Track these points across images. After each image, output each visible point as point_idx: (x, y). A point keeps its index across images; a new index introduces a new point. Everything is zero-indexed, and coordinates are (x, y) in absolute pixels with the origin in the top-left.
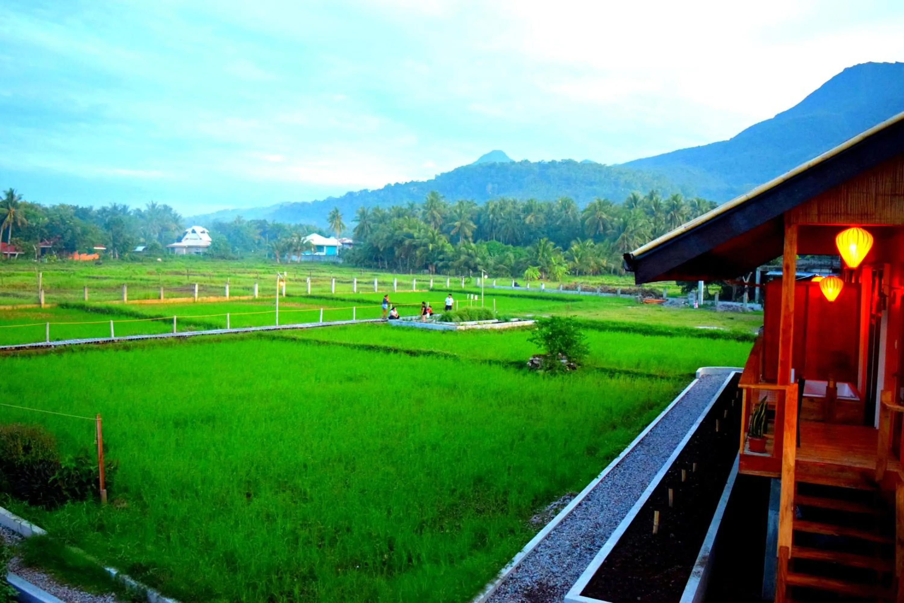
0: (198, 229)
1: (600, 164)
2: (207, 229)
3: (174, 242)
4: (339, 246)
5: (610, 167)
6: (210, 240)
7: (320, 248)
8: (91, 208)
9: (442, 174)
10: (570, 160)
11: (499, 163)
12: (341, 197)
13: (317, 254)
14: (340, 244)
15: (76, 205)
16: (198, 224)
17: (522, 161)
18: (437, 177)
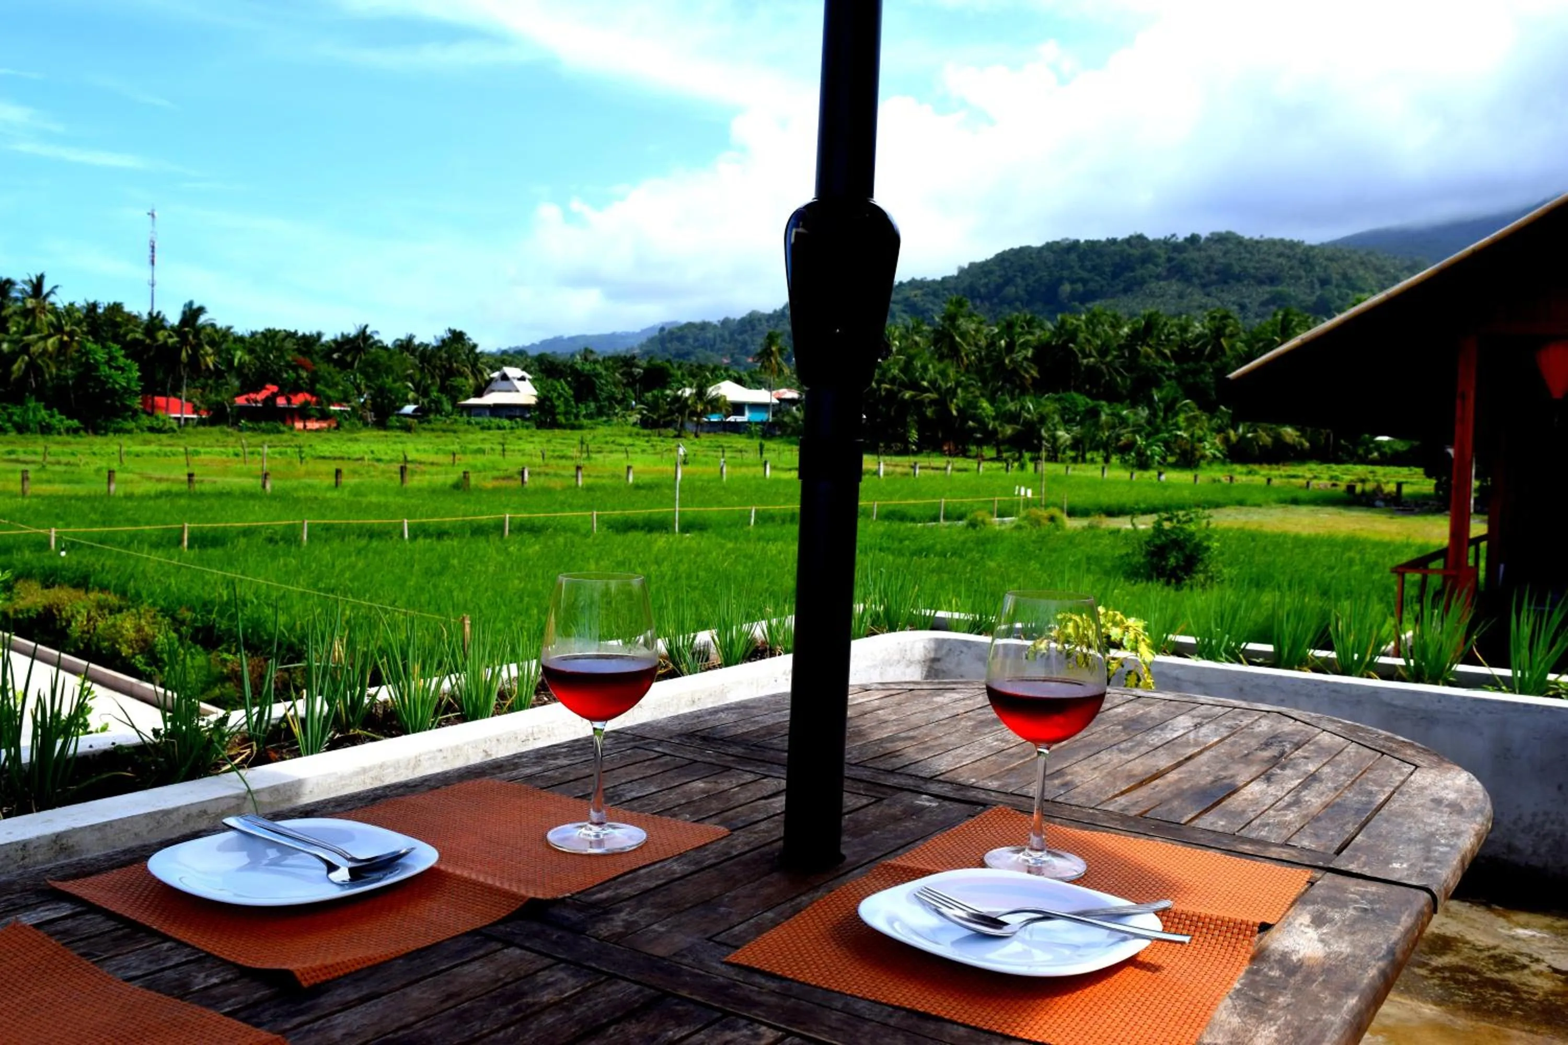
0: (513, 372)
1: (1292, 241)
2: (530, 373)
3: (468, 397)
4: (774, 405)
5: (1312, 248)
6: (535, 393)
7: (738, 408)
8: (319, 335)
9: (972, 265)
10: (1229, 233)
11: (1086, 242)
12: (775, 311)
13: (732, 419)
14: (775, 401)
15: (293, 331)
16: (511, 364)
17: (1131, 237)
18: (962, 271)
